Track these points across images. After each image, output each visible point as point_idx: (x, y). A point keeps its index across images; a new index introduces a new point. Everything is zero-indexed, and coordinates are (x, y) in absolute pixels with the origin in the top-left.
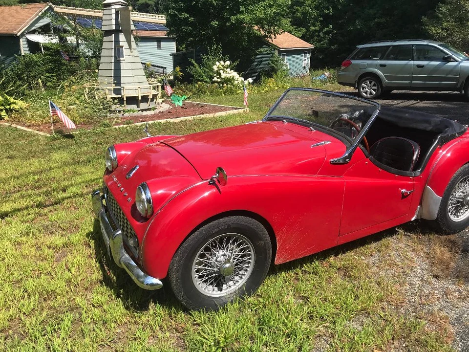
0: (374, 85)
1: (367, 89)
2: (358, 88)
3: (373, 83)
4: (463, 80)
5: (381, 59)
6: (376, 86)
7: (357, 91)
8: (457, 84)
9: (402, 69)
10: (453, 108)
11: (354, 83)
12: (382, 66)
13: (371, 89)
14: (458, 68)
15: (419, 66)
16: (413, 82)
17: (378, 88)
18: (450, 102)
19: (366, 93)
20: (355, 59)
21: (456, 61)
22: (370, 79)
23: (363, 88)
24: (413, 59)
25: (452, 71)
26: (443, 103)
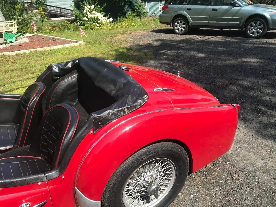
0: (184, 24)
1: (179, 27)
2: (173, 26)
3: (183, 22)
4: (244, 20)
5: (188, 4)
6: (185, 25)
7: (172, 28)
8: (240, 24)
9: (203, 11)
10: (236, 42)
11: (170, 22)
12: (189, 9)
13: (182, 27)
14: (241, 11)
15: (214, 10)
16: (210, 22)
17: (186, 26)
18: (235, 38)
19: (178, 29)
20: (171, 4)
21: (240, 6)
22: (181, 19)
23: (176, 26)
24: (210, 5)
25: (236, 13)
26: (230, 38)
